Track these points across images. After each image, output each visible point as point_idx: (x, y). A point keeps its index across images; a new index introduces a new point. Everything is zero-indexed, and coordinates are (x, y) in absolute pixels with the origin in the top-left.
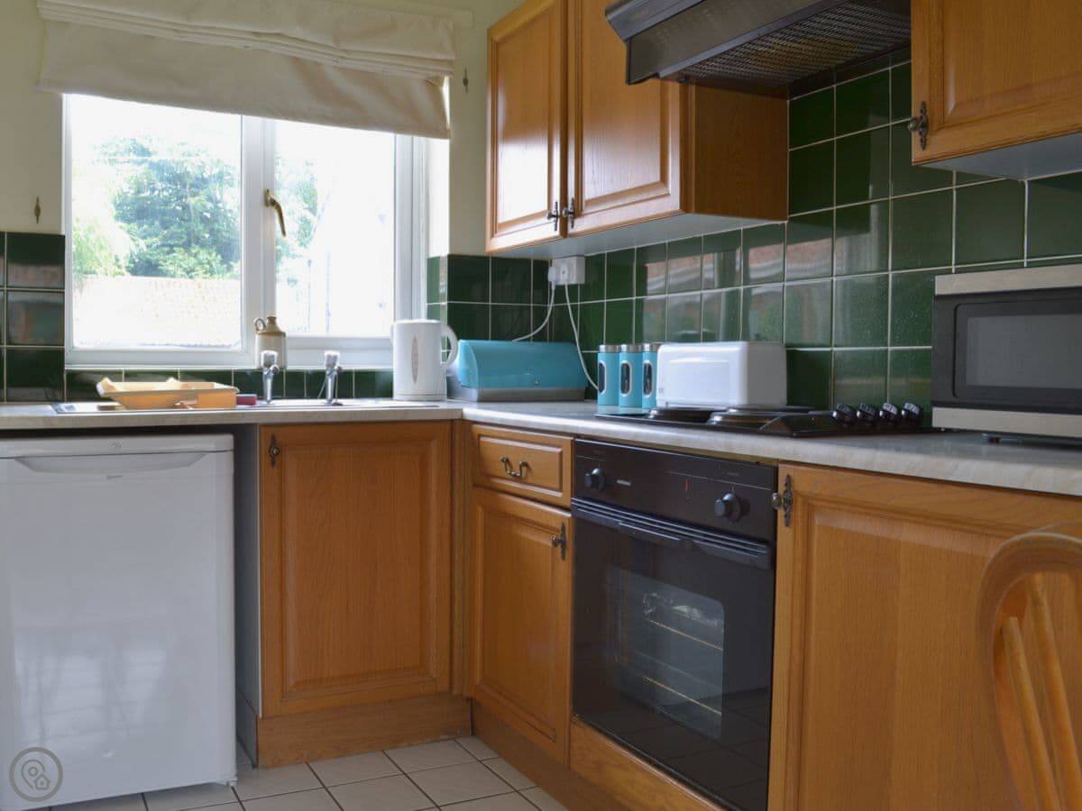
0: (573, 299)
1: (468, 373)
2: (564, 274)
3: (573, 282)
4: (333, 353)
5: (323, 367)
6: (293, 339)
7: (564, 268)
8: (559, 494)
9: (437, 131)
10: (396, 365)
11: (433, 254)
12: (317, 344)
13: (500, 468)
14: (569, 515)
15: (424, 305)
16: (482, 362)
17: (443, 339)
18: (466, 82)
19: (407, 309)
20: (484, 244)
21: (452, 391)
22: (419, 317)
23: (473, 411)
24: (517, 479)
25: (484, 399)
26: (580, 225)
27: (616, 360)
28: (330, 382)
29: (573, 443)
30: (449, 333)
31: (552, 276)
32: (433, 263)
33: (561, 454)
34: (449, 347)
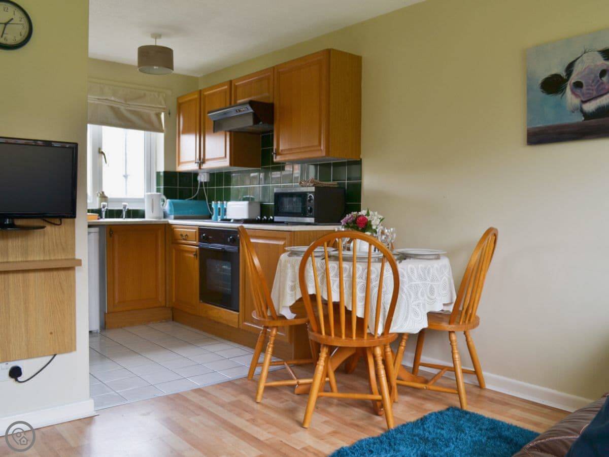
0: (206, 186)
1: (171, 211)
2: (203, 178)
3: (206, 181)
4: (125, 204)
5: (121, 208)
6: (111, 199)
7: (203, 176)
8: (195, 242)
9: (159, 130)
10: (146, 207)
11: (158, 171)
12: (119, 201)
13: (180, 237)
14: (197, 247)
15: (155, 187)
16: (175, 207)
17: (162, 199)
18: (169, 114)
19: (149, 189)
20: (176, 169)
21: (165, 216)
22: (153, 192)
23: (171, 221)
24: (184, 239)
25: (175, 218)
26: (204, 166)
27: (217, 206)
28: (124, 213)
29: (199, 228)
30: (164, 197)
31: (199, 178)
32: (158, 173)
33: (196, 232)
34: (164, 201)
